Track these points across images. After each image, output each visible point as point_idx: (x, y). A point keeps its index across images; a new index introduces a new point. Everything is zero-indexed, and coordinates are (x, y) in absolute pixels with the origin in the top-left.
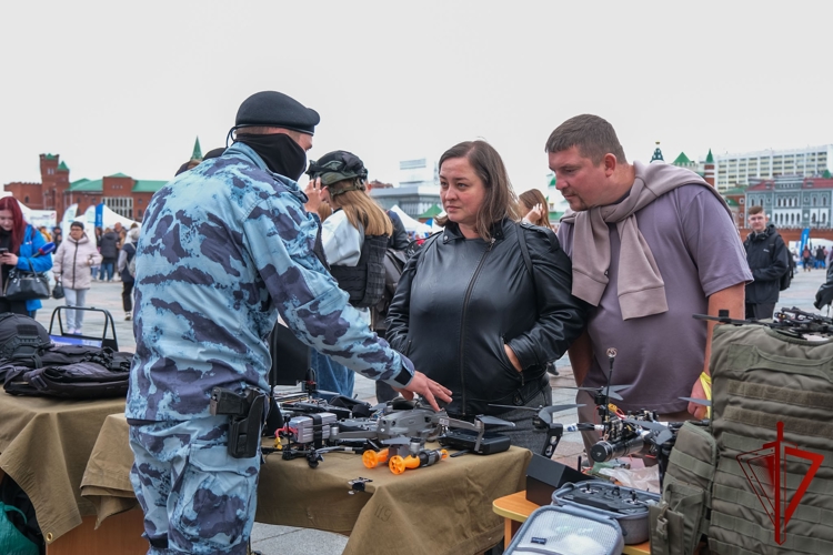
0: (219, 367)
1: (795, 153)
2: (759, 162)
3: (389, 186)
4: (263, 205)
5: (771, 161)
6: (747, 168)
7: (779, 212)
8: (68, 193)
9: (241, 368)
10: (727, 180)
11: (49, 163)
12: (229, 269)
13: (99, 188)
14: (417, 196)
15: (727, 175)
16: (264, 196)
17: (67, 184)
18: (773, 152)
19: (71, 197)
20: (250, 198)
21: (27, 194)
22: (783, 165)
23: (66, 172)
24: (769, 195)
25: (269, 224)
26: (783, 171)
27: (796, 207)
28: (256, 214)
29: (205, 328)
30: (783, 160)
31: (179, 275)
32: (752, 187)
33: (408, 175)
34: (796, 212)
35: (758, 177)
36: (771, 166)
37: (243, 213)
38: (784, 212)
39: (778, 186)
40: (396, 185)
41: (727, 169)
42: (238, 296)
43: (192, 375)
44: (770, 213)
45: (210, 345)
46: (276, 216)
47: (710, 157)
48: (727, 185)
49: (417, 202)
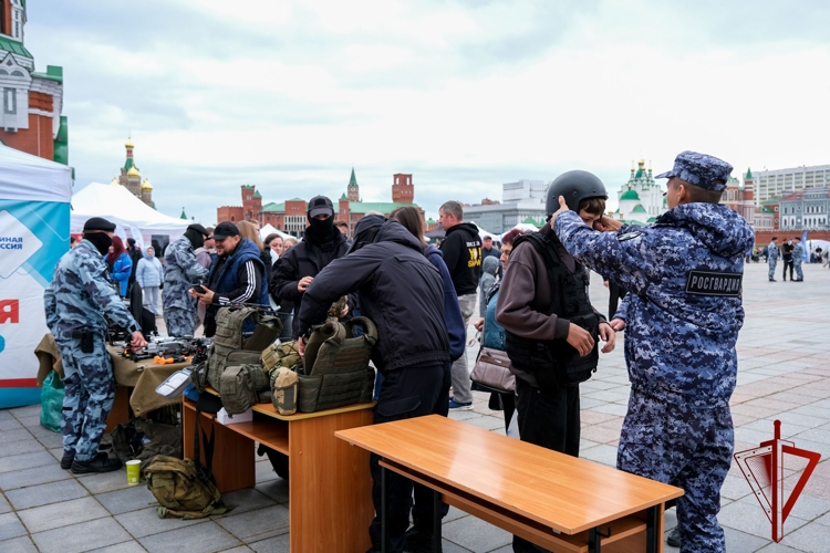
0: (77, 322)
1: (824, 169)
2: (793, 177)
3: (497, 203)
4: (85, 262)
5: (804, 176)
6: (784, 182)
7: (808, 218)
8: (261, 214)
9: (84, 322)
10: (767, 192)
11: (248, 191)
12: (76, 287)
13: (283, 209)
14: (517, 210)
15: (767, 188)
16: (85, 258)
17: (260, 207)
18: (806, 168)
19: (263, 216)
20: (80, 261)
21: (233, 215)
22: (814, 179)
23: (259, 199)
24: (799, 204)
25: (86, 267)
26: (814, 184)
27: (822, 213)
28: (82, 265)
29: (71, 309)
30: (814, 175)
31: (61, 291)
32: (785, 198)
33: (511, 194)
34: (822, 217)
35: (793, 189)
36: (804, 180)
37: (78, 265)
38: (812, 217)
39: (806, 197)
40: (501, 203)
41: (767, 183)
42: (81, 295)
43: (69, 325)
44: (801, 218)
45: (72, 314)
46: (89, 265)
47: (749, 174)
48: (767, 196)
49: (517, 215)
